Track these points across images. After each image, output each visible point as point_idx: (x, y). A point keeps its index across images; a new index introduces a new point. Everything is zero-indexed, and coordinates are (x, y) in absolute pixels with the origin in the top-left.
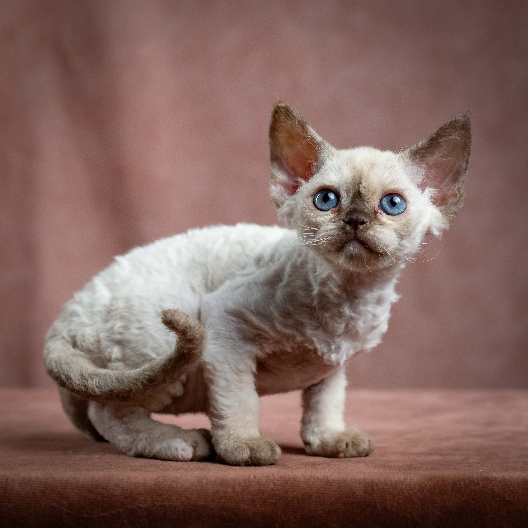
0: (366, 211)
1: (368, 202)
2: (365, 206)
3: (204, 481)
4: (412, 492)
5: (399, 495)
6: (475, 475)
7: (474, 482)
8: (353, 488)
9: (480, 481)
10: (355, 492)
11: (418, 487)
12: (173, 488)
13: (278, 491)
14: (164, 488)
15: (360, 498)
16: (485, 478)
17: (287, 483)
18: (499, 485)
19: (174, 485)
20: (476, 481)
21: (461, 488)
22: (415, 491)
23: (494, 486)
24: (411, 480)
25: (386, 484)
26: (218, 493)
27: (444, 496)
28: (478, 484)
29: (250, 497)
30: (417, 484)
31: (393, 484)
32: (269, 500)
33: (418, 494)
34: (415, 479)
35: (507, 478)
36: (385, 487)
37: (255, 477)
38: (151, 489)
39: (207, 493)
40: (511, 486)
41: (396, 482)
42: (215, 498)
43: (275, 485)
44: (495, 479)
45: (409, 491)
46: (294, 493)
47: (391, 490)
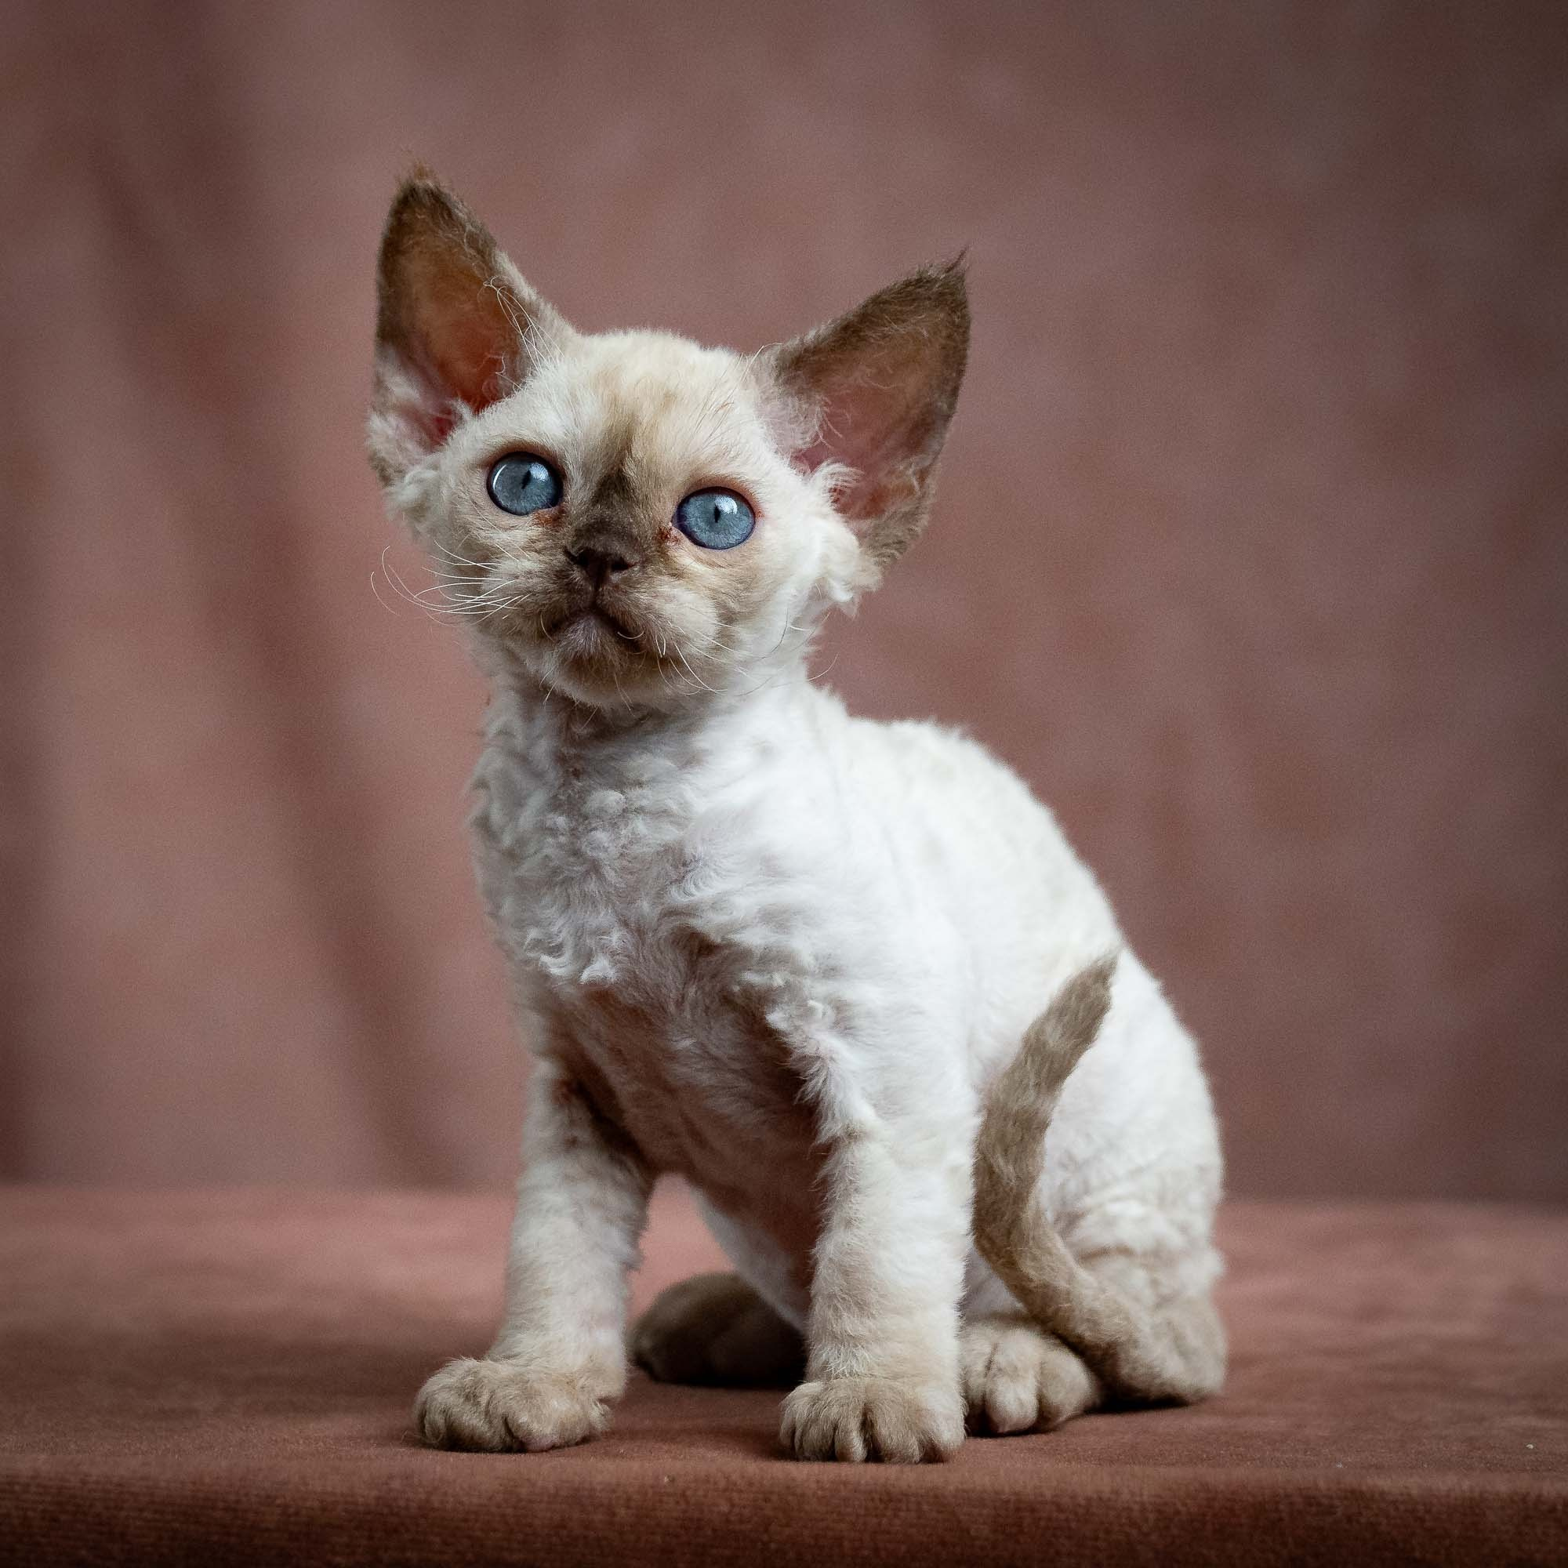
0: (635, 531)
1: (645, 502)
2: (633, 517)
3: (524, 1491)
4: (1134, 1532)
5: (1096, 1539)
6: (1322, 1484)
7: (1319, 1504)
8: (962, 1517)
9: (1337, 1502)
10: (968, 1531)
11: (1152, 1517)
12: (433, 1509)
13: (741, 1522)
14: (407, 1508)
15: (982, 1548)
16: (1353, 1492)
17: (766, 1500)
18: (1392, 1513)
19: (436, 1501)
20: (1325, 1501)
21: (1281, 1519)
22: (1145, 1529)
23: (1377, 1515)
24: (1133, 1494)
25: (1060, 1508)
26: (564, 1527)
27: (1230, 1545)
28: (1330, 1510)
29: (658, 1539)
30: (1150, 1508)
31: (1080, 1505)
32: (714, 1551)
33: (1154, 1537)
34: (1146, 1493)
35: (1415, 1492)
36: (1055, 1515)
37: (672, 1480)
38: (369, 1513)
39: (530, 1525)
40: (1427, 1517)
41: (1089, 1499)
42: (554, 1539)
43: (733, 1505)
44: (1382, 1493)
45: (1127, 1529)
46: (787, 1531)
47: (1073, 1525)
